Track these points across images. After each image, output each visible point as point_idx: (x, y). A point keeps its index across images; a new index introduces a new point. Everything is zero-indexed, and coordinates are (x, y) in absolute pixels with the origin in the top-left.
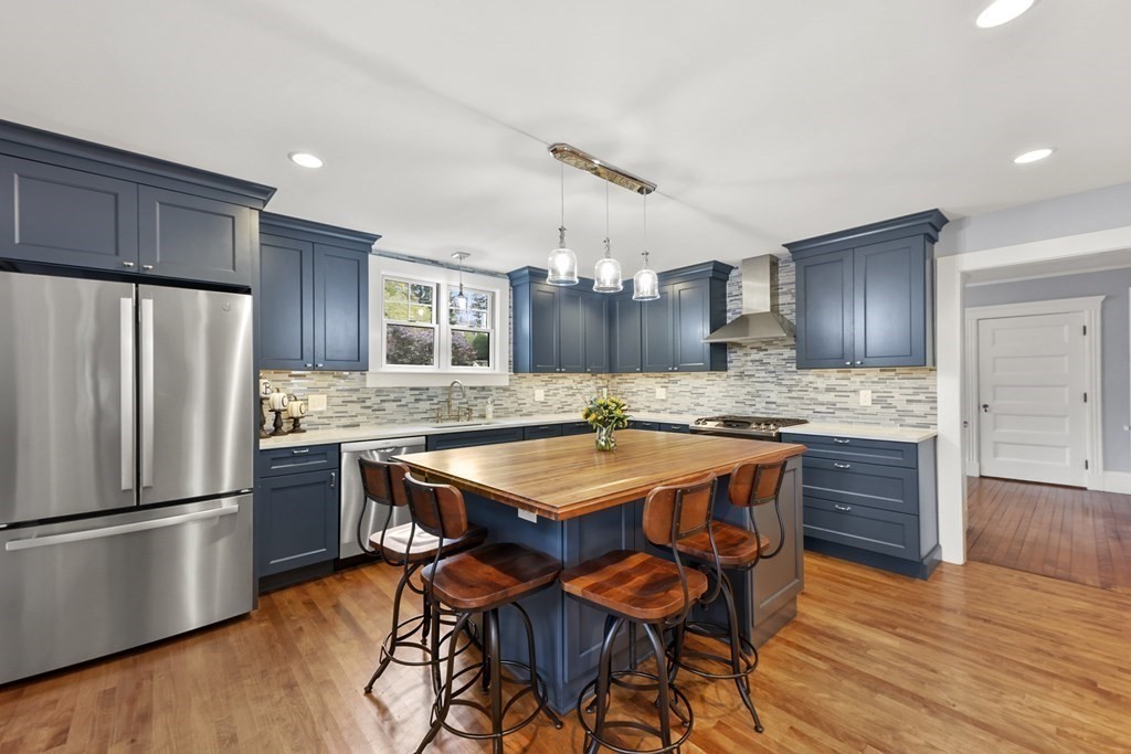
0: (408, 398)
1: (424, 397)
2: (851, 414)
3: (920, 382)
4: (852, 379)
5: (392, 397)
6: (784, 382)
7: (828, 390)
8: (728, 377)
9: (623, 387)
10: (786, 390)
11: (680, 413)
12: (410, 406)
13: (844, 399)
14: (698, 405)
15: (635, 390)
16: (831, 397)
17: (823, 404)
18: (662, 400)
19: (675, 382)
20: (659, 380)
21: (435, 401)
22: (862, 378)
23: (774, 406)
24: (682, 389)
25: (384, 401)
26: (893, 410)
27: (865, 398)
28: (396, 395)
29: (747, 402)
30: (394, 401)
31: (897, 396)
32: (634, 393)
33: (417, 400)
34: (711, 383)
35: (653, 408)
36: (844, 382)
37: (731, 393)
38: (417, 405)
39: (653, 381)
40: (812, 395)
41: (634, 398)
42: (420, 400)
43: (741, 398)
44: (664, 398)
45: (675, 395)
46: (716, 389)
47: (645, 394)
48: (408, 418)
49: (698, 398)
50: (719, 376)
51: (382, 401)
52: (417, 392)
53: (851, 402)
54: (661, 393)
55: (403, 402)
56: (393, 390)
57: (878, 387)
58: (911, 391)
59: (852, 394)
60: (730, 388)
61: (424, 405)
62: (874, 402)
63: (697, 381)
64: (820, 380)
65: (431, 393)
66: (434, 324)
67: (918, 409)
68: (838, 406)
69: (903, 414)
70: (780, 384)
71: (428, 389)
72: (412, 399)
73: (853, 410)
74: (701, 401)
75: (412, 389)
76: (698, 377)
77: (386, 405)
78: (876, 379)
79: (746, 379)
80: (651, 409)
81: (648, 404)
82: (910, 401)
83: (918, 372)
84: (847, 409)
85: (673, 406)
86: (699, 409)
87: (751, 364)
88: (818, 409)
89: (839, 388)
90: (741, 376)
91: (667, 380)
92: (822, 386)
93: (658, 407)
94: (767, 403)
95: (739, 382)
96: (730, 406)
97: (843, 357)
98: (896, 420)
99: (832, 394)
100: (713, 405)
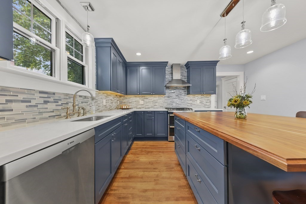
0: (37, 99)
1: (51, 100)
2: (195, 106)
3: (208, 98)
4: (196, 98)
5: (21, 97)
6: (180, 98)
7: (191, 100)
8: (165, 97)
9: (125, 101)
10: (180, 100)
11: (148, 108)
12: (40, 106)
13: (194, 102)
14: (155, 105)
15: (130, 101)
16: (191, 102)
17: (189, 104)
18: (142, 104)
19: (147, 99)
20: (141, 98)
21: (60, 103)
22: (197, 97)
23: (177, 105)
24: (149, 101)
25: (11, 101)
26: (203, 104)
27: (198, 102)
28: (25, 96)
29: (170, 104)
30: (23, 101)
31: (204, 101)
32: (130, 103)
33: (46, 102)
34: (159, 99)
35: (138, 107)
36: (194, 98)
37: (166, 102)
38: (45, 106)
39: (138, 98)
40: (187, 102)
41: (130, 104)
42: (48, 102)
43: (169, 103)
44: (143, 104)
45: (147, 103)
46: (161, 100)
47: (135, 103)
48: (38, 117)
49: (155, 103)
50: (162, 97)
51: (8, 101)
52: (46, 95)
53: (195, 103)
54: (141, 102)
55: (33, 103)
56: (23, 91)
57: (201, 99)
58: (207, 100)
59: (195, 101)
60: (165, 100)
61: (51, 106)
62: (200, 103)
63: (155, 98)
64: (189, 98)
65: (56, 97)
66: (53, 45)
67: (208, 104)
68: (193, 104)
69: (205, 105)
70: (179, 99)
71: (54, 94)
72: (42, 101)
73: (196, 105)
74: (156, 104)
75: (41, 92)
76: (155, 97)
77: (13, 105)
78: (200, 98)
79: (170, 97)
80: (138, 108)
81: (136, 106)
82: (206, 102)
83: (208, 96)
84: (194, 105)
85: (146, 106)
86: (155, 107)
87: (171, 93)
88: (188, 105)
89: (193, 100)
90: (169, 97)
91: (144, 98)
92: (189, 99)
93: (140, 106)
94: (176, 104)
95: (168, 99)
96: (166, 105)
97: (200, 92)
98: (204, 107)
99: (191, 101)
100: (160, 105)
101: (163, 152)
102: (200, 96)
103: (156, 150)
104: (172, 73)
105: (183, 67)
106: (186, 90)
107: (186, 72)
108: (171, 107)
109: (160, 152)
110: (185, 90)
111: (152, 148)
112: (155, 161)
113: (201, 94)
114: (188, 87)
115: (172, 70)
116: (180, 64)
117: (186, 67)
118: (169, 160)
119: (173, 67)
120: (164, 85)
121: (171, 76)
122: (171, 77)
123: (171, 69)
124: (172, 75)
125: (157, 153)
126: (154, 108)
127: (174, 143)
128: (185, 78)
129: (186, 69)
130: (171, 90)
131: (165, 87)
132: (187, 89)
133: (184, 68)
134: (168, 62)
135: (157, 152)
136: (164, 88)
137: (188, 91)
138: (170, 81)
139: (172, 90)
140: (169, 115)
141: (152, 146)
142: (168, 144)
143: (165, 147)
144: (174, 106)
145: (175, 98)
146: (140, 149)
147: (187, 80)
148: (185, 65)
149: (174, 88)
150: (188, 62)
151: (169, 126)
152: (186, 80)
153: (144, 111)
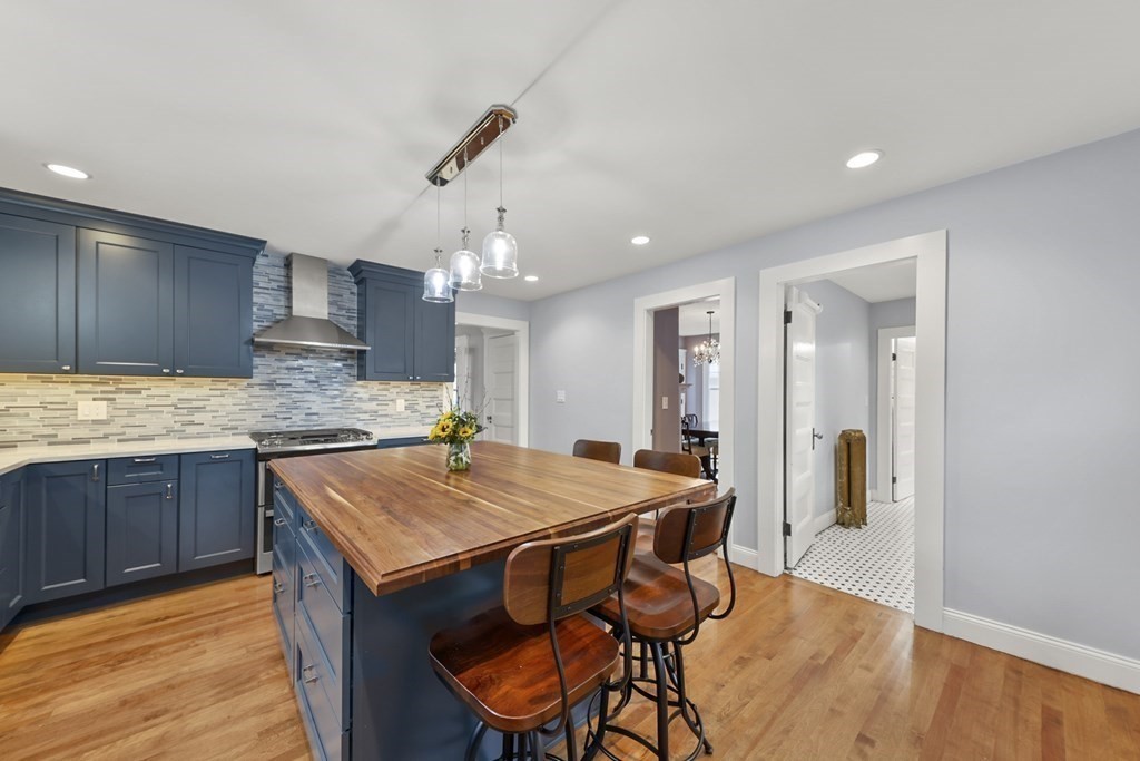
2: (388, 419)
3: (434, 393)
4: (391, 391)
6: (327, 393)
7: (372, 399)
8: (250, 385)
10: (328, 400)
13: (384, 407)
14: (192, 423)
16: (373, 406)
18: (94, 417)
19: (138, 391)
20: (85, 388)
22: (398, 390)
24: (152, 402)
26: (418, 414)
27: (401, 404)
29: (280, 415)
31: (420, 402)
34: (219, 393)
35: (62, 438)
36: (385, 393)
37: (256, 406)
39: (66, 390)
40: (357, 405)
43: (271, 411)
44: (103, 417)
45: (132, 412)
46: (227, 401)
47: (37, 413)
49: (190, 414)
50: (235, 385)
53: (390, 409)
54: (100, 410)
57: (409, 397)
58: (428, 399)
59: (390, 403)
60: (252, 400)
62: (406, 408)
64: (364, 391)
67: (433, 412)
68: (380, 413)
69: (424, 416)
70: (323, 395)
73: (391, 416)
74: (197, 417)
76: (191, 385)
78: (406, 391)
79: (278, 388)
80: (60, 438)
81: (49, 431)
82: (428, 407)
83: (434, 386)
84: (386, 415)
85: (128, 430)
86: (190, 430)
87: (286, 372)
88: (362, 416)
89: (380, 398)
90: (271, 385)
91: (112, 389)
92: (366, 396)
93: (83, 433)
94: (307, 414)
95: (268, 393)
96: (254, 421)
97: (405, 372)
98: (419, 421)
99: (375, 403)
100: (225, 421)
101: (217, 632)
102: (406, 386)
103: (178, 635)
104: (288, 290)
105: (343, 275)
106: (355, 362)
107: (352, 293)
108: (283, 426)
109: (198, 635)
110: (349, 362)
111: (151, 631)
112: (162, 682)
113: (408, 380)
114: (362, 353)
115: (289, 277)
116: (326, 260)
117: (355, 276)
118: (244, 651)
119: (294, 266)
120: (246, 338)
121: (282, 298)
122: (282, 303)
123: (282, 272)
124: (289, 298)
125: (176, 646)
126: (183, 435)
127: (270, 578)
128: (350, 318)
129: (357, 283)
130: (283, 356)
131: (246, 343)
132: (359, 359)
133: (345, 278)
134: (265, 242)
135: (183, 639)
136: (244, 348)
137: (361, 366)
138: (278, 322)
139: (289, 357)
140: (261, 465)
141: (156, 621)
142: (254, 586)
143: (237, 604)
144: (298, 422)
145: (302, 390)
146: (65, 660)
147: (356, 323)
148: (350, 269)
149: (299, 351)
150: (358, 261)
151: (261, 511)
152: (352, 325)
153: (107, 460)
